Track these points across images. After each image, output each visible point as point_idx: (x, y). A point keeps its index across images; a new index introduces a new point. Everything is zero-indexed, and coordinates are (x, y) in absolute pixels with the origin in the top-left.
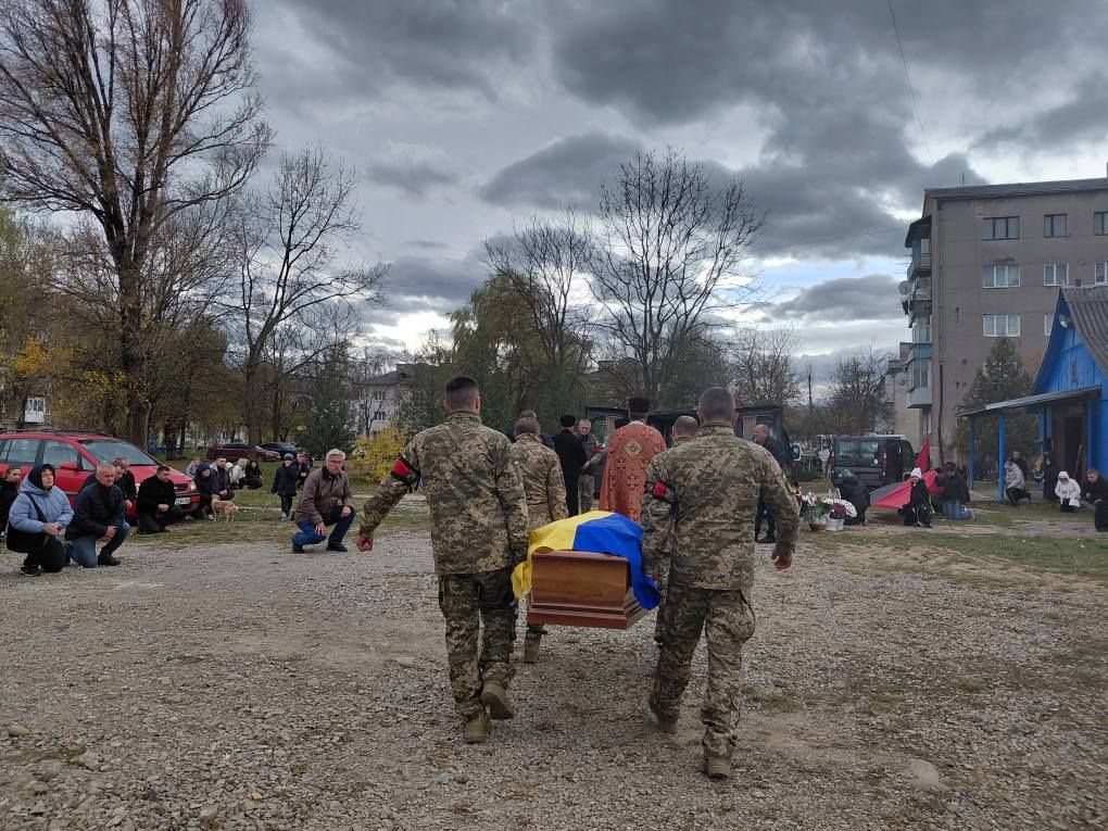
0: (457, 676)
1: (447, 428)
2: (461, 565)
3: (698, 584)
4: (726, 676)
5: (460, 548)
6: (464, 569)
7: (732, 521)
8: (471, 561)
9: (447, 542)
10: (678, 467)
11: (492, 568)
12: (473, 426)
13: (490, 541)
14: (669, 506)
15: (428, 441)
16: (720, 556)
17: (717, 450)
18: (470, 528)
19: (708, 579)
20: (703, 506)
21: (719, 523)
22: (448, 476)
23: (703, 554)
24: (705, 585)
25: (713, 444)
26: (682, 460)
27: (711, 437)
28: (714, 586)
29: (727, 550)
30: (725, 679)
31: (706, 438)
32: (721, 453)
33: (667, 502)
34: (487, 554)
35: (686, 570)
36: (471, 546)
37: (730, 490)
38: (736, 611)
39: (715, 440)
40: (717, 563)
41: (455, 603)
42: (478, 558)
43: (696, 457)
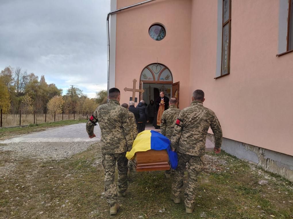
0: (108, 189)
1: (107, 105)
2: (109, 150)
3: (188, 153)
4: (193, 184)
5: (109, 145)
6: (110, 152)
7: (201, 134)
8: (113, 149)
9: (105, 142)
10: (185, 115)
11: (120, 152)
12: (115, 105)
13: (119, 143)
14: (180, 128)
15: (100, 109)
16: (196, 145)
17: (198, 110)
18: (113, 138)
19: (191, 152)
20: (192, 128)
21: (197, 134)
22: (106, 121)
23: (191, 144)
24: (190, 154)
25: (197, 108)
26: (186, 112)
27: (196, 106)
28: (193, 155)
29: (199, 143)
30: (193, 185)
31: (194, 106)
32: (199, 111)
33: (180, 126)
34: (118, 147)
35: (184, 148)
36: (113, 144)
37: (202, 123)
38: (198, 164)
39: (197, 107)
40: (195, 147)
41: (107, 163)
42: (115, 148)
43: (191, 112)
